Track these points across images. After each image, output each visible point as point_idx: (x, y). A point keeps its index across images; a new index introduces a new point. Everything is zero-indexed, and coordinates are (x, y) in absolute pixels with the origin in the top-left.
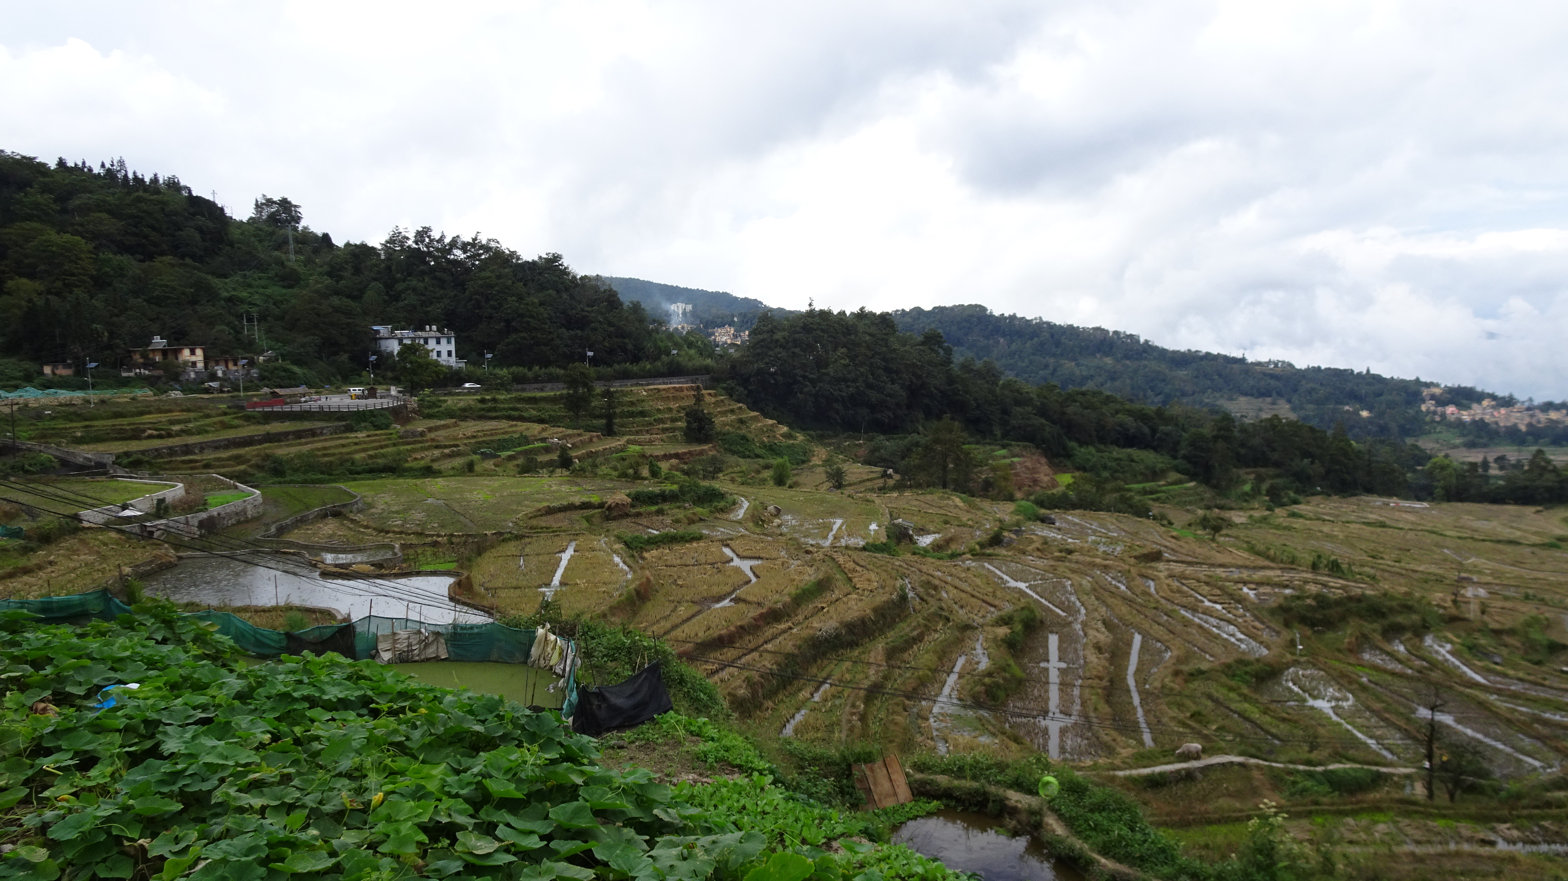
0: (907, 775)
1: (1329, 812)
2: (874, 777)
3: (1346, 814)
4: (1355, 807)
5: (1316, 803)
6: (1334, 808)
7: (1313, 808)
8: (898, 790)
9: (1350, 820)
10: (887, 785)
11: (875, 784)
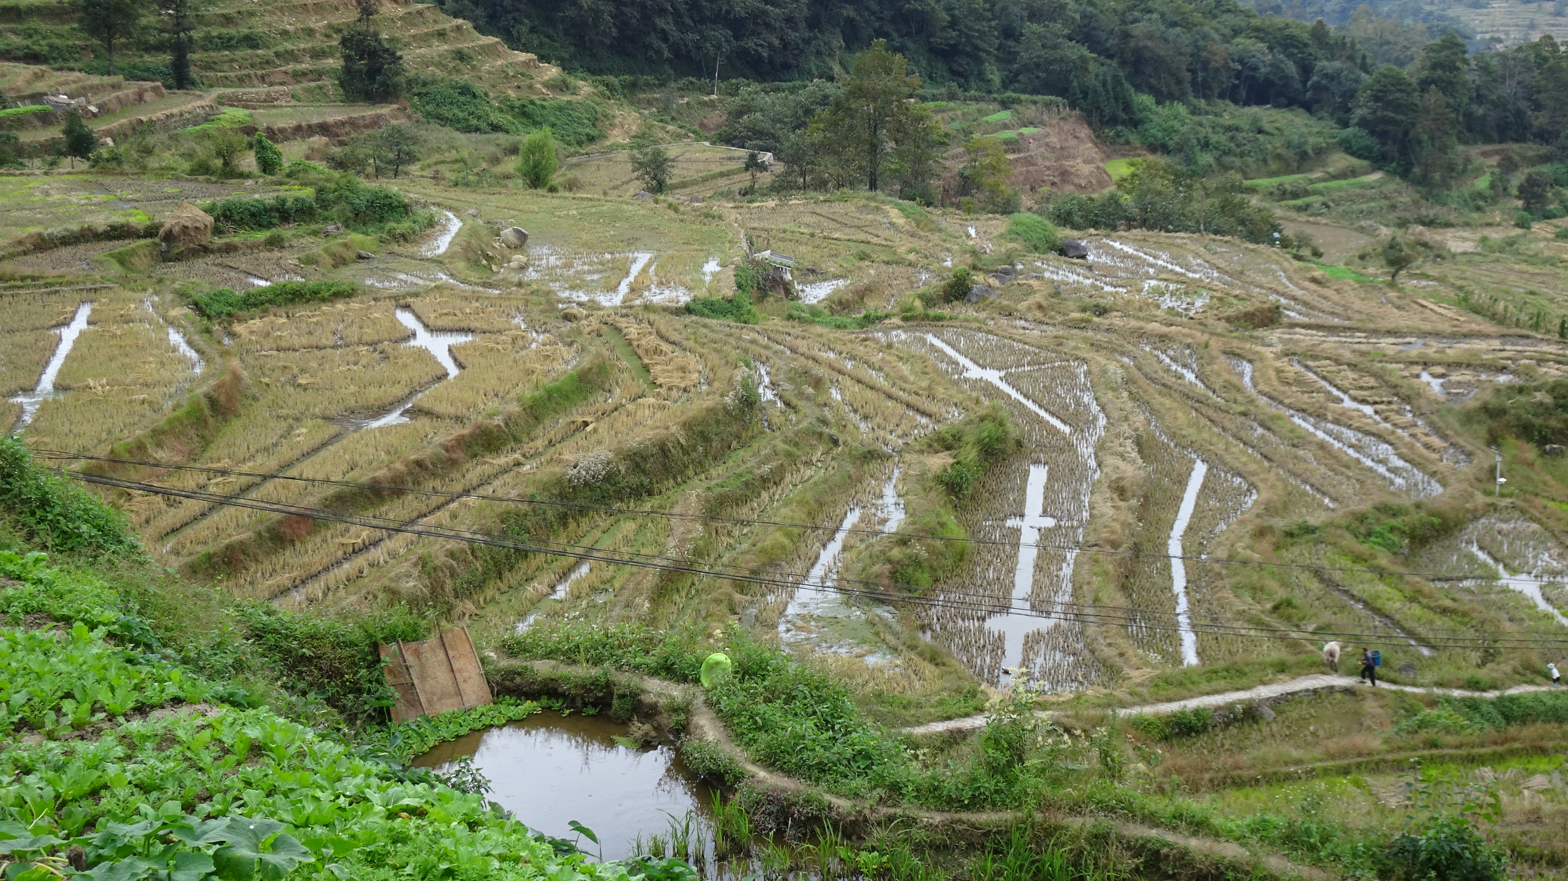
0: (483, 661)
1: (1453, 759)
2: (422, 666)
3: (1481, 761)
4: (1500, 749)
5: (1434, 745)
6: (1463, 752)
7: (1426, 753)
8: (462, 686)
9: (1487, 772)
10: (442, 677)
11: (423, 678)
